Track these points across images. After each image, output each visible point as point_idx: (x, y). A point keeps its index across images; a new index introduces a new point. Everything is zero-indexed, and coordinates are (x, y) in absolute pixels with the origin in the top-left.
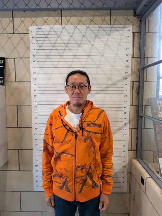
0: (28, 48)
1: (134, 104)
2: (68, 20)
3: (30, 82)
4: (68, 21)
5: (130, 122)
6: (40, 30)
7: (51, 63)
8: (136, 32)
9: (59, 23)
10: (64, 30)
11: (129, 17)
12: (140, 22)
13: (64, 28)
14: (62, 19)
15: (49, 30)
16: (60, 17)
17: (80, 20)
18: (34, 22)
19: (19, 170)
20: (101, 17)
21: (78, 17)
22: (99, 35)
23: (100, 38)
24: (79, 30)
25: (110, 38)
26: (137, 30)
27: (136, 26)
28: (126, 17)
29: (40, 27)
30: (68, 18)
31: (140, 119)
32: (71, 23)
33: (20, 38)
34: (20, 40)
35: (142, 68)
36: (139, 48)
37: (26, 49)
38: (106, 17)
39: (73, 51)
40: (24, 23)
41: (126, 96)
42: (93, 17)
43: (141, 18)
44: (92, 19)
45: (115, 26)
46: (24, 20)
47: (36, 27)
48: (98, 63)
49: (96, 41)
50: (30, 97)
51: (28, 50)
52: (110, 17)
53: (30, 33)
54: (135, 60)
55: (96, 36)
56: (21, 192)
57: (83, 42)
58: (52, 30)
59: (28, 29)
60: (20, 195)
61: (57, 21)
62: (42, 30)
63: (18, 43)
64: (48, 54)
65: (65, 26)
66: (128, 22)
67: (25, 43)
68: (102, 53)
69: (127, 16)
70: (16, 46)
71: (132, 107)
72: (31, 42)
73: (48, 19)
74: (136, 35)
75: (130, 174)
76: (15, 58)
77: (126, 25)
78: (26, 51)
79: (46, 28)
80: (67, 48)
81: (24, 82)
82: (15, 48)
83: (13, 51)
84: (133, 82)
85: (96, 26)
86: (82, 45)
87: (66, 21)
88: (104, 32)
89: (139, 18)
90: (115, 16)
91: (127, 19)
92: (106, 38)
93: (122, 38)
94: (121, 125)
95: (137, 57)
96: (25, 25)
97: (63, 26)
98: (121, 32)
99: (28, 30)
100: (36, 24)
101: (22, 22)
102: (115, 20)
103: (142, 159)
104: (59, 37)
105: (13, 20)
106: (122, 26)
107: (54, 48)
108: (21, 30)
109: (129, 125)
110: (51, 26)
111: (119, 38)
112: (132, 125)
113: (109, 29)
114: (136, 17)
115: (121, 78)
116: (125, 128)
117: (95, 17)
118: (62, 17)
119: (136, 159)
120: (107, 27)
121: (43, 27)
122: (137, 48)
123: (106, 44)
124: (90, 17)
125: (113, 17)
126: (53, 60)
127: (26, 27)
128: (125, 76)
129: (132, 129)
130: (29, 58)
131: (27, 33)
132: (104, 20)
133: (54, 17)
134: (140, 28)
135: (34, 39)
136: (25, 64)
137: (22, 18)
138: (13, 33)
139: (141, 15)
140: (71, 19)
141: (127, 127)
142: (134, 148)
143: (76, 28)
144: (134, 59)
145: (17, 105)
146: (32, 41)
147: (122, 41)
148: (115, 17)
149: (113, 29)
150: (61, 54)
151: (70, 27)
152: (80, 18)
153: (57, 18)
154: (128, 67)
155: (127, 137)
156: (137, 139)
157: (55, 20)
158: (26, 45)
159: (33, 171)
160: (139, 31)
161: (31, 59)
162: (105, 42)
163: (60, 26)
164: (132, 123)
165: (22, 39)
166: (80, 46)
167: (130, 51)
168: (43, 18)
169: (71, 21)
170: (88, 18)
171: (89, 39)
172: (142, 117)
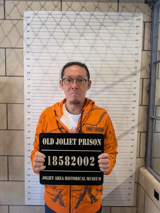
0: (22, 37)
1: (143, 104)
2: (69, 5)
3: (23, 76)
4: (69, 7)
5: (139, 124)
6: (36, 16)
7: (48, 54)
8: (147, 22)
9: (59, 9)
10: (64, 16)
11: (139, 4)
12: (151, 10)
13: (64, 14)
14: (62, 4)
15: (47, 16)
16: (60, 2)
17: (83, 5)
18: (29, 7)
19: (8, 180)
20: (108, 3)
21: (81, 3)
22: (104, 24)
23: (105, 27)
24: (81, 17)
25: (117, 28)
26: (148, 19)
27: (148, 15)
28: (136, 4)
29: (36, 12)
30: (69, 3)
31: (150, 122)
32: (72, 9)
33: (12, 25)
34: (13, 27)
35: (154, 63)
36: (149, 40)
37: (19, 38)
38: (113, 4)
39: (74, 41)
40: (17, 7)
41: (135, 95)
42: (98, 3)
43: (153, 6)
44: (97, 5)
45: (123, 14)
46: (18, 4)
47: (31, 12)
48: (103, 56)
49: (101, 31)
50: (23, 94)
51: (21, 39)
52: (117, 3)
53: (24, 19)
54: (146, 53)
55: (102, 25)
56: (10, 206)
57: (86, 31)
58: (50, 16)
59: (22, 14)
60: (9, 209)
61: (56, 7)
62: (38, 16)
63: (9, 30)
64: (45, 44)
65: (65, 12)
66: (138, 9)
67: (18, 31)
68: (108, 45)
70: (7, 33)
71: (141, 107)
73: (45, 4)
74: (147, 26)
75: (137, 185)
76: (5, 48)
77: (136, 13)
78: (19, 40)
79: (43, 14)
80: (67, 38)
81: (16, 76)
82: (6, 36)
83: (3, 40)
84: (143, 79)
85: (102, 13)
86: (85, 34)
87: (67, 7)
88: (111, 21)
89: (150, 5)
90: (123, 2)
91: (137, 7)
92: (113, 28)
93: (131, 28)
94: (128, 129)
95: (148, 50)
96: (18, 10)
97: (64, 12)
98: (130, 21)
99: (22, 16)
100: (31, 9)
101: (15, 6)
102: (123, 7)
103: (151, 168)
104: (58, 25)
105: (4, 4)
106: (131, 14)
107: (52, 37)
108: (14, 15)
109: (137, 128)
110: (50, 12)
111: (127, 28)
112: (141, 129)
113: (117, 17)
114: (148, 5)
115: (129, 73)
116: (132, 132)
117: (100, 3)
118: (63, 2)
119: (145, 168)
120: (113, 15)
121: (40, 12)
123: (112, 35)
124: (94, 3)
125: (121, 3)
126: (50, 51)
127: (19, 12)
128: (133, 71)
129: (141, 132)
130: (23, 48)
131: (21, 19)
132: (110, 7)
133: (53, 2)
134: (152, 17)
135: (29, 26)
137: (15, 2)
138: (5, 19)
139: (153, 2)
140: (72, 5)
141: (136, 131)
142: (143, 155)
143: (78, 15)
144: (144, 52)
145: (7, 104)
146: (26, 28)
147: (131, 32)
148: (123, 4)
149: (121, 17)
150: (61, 44)
151: (71, 14)
153: (56, 3)
154: (137, 61)
155: (135, 143)
156: (146, 145)
157: (54, 5)
158: (19, 33)
159: (24, 181)
160: (151, 21)
161: (24, 49)
162: (112, 31)
163: (60, 12)
164: (140, 126)
165: (14, 25)
166: (82, 35)
167: (140, 43)
168: (40, 2)
169: (72, 7)
170: (92, 4)
171: (93, 27)
172: (153, 119)
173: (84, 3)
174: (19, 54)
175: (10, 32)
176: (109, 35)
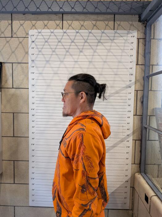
0: (27, 53)
1: (138, 114)
2: (70, 24)
3: (28, 88)
4: (70, 26)
5: (134, 133)
6: (40, 34)
7: (50, 69)
8: (141, 39)
9: (60, 27)
10: (65, 34)
11: (133, 22)
12: (145, 28)
13: (65, 33)
14: (64, 23)
15: (49, 34)
16: (62, 21)
17: (82, 24)
18: (33, 26)
19: (14, 183)
20: (105, 22)
21: (80, 22)
22: (101, 41)
23: (102, 44)
24: (81, 35)
25: (113, 44)
26: (141, 36)
27: (141, 32)
28: (131, 23)
29: (40, 30)
30: (70, 22)
31: (144, 131)
32: (72, 28)
33: (19, 42)
34: (19, 45)
35: (147, 76)
36: (143, 54)
37: (25, 54)
38: (109, 22)
39: (74, 56)
40: (23, 26)
41: (130, 105)
42: (95, 22)
43: (146, 24)
44: (94, 24)
45: (118, 31)
46: (24, 23)
47: (36, 31)
48: (100, 70)
49: (98, 47)
50: (28, 105)
51: (27, 55)
52: (113, 22)
53: (29, 37)
55: (99, 42)
56: (16, 207)
57: (85, 47)
58: (52, 34)
59: (27, 32)
60: (14, 210)
61: (58, 25)
62: (42, 34)
63: (16, 47)
64: (47, 59)
65: (66, 31)
66: (132, 27)
67: (23, 48)
68: (104, 60)
69: (132, 21)
70: (14, 50)
71: (136, 117)
72: (30, 46)
73: (48, 23)
74: (141, 42)
75: (133, 189)
76: (12, 63)
77: (130, 31)
78: (25, 56)
79: (46, 32)
80: (68, 54)
81: (22, 88)
82: (13, 52)
83: (11, 55)
84: (137, 91)
85: (99, 31)
86: (83, 50)
87: (68, 26)
88: (107, 38)
89: (144, 23)
90: (119, 21)
91: (131, 25)
92: (109, 44)
93: (126, 44)
94: (124, 137)
95: (142, 65)
96: (24, 29)
97: (65, 30)
98: (125, 38)
99: (28, 34)
100: (36, 28)
101: (21, 25)
102: (119, 25)
103: (145, 173)
104: (59, 42)
105: (12, 23)
106: (126, 32)
107: (54, 53)
108: (20, 33)
109: (132, 137)
110: (52, 30)
111: (123, 44)
112: (135, 137)
113: (113, 35)
114: (141, 23)
115: (124, 86)
116: (128, 140)
117: (98, 22)
118: (64, 21)
119: (139, 173)
120: (110, 32)
121: (43, 31)
122: (142, 55)
123: (109, 51)
124: (93, 22)
125: (117, 22)
126: (52, 66)
128: (128, 84)
129: (136, 140)
130: (28, 63)
131: (26, 37)
132: (107, 25)
133: (56, 21)
134: (145, 34)
135: (33, 43)
136: (23, 69)
137: (21, 22)
138: (12, 37)
139: (146, 20)
140: (72, 24)
141: (131, 139)
142: (137, 161)
143: (77, 33)
144: (138, 66)
145: (13, 113)
147: (126, 48)
148: (118, 23)
149: (117, 35)
150: (62, 60)
151: (71, 32)
152: (82, 23)
153: (58, 22)
154: (132, 75)
155: (130, 150)
156: (141, 152)
157: (56, 24)
158: (24, 50)
159: (29, 184)
160: (144, 37)
162: (108, 48)
163: (61, 31)
164: (135, 134)
165: (21, 43)
166: (81, 52)
167: (134, 58)
168: (44, 21)
169: (72, 25)
170: (91, 23)
171: (91, 44)
172: (146, 128)
173: (83, 22)
174: (24, 68)
175: (16, 48)
176: (106, 51)
